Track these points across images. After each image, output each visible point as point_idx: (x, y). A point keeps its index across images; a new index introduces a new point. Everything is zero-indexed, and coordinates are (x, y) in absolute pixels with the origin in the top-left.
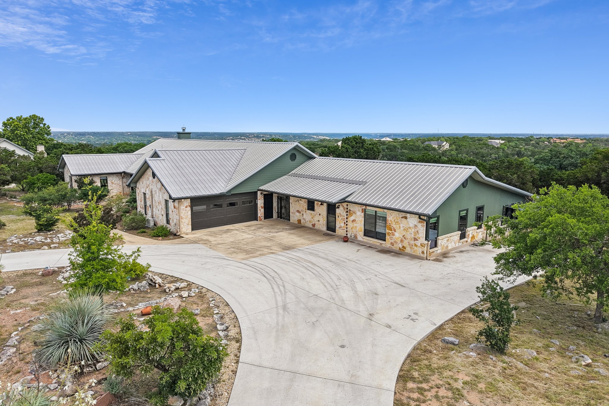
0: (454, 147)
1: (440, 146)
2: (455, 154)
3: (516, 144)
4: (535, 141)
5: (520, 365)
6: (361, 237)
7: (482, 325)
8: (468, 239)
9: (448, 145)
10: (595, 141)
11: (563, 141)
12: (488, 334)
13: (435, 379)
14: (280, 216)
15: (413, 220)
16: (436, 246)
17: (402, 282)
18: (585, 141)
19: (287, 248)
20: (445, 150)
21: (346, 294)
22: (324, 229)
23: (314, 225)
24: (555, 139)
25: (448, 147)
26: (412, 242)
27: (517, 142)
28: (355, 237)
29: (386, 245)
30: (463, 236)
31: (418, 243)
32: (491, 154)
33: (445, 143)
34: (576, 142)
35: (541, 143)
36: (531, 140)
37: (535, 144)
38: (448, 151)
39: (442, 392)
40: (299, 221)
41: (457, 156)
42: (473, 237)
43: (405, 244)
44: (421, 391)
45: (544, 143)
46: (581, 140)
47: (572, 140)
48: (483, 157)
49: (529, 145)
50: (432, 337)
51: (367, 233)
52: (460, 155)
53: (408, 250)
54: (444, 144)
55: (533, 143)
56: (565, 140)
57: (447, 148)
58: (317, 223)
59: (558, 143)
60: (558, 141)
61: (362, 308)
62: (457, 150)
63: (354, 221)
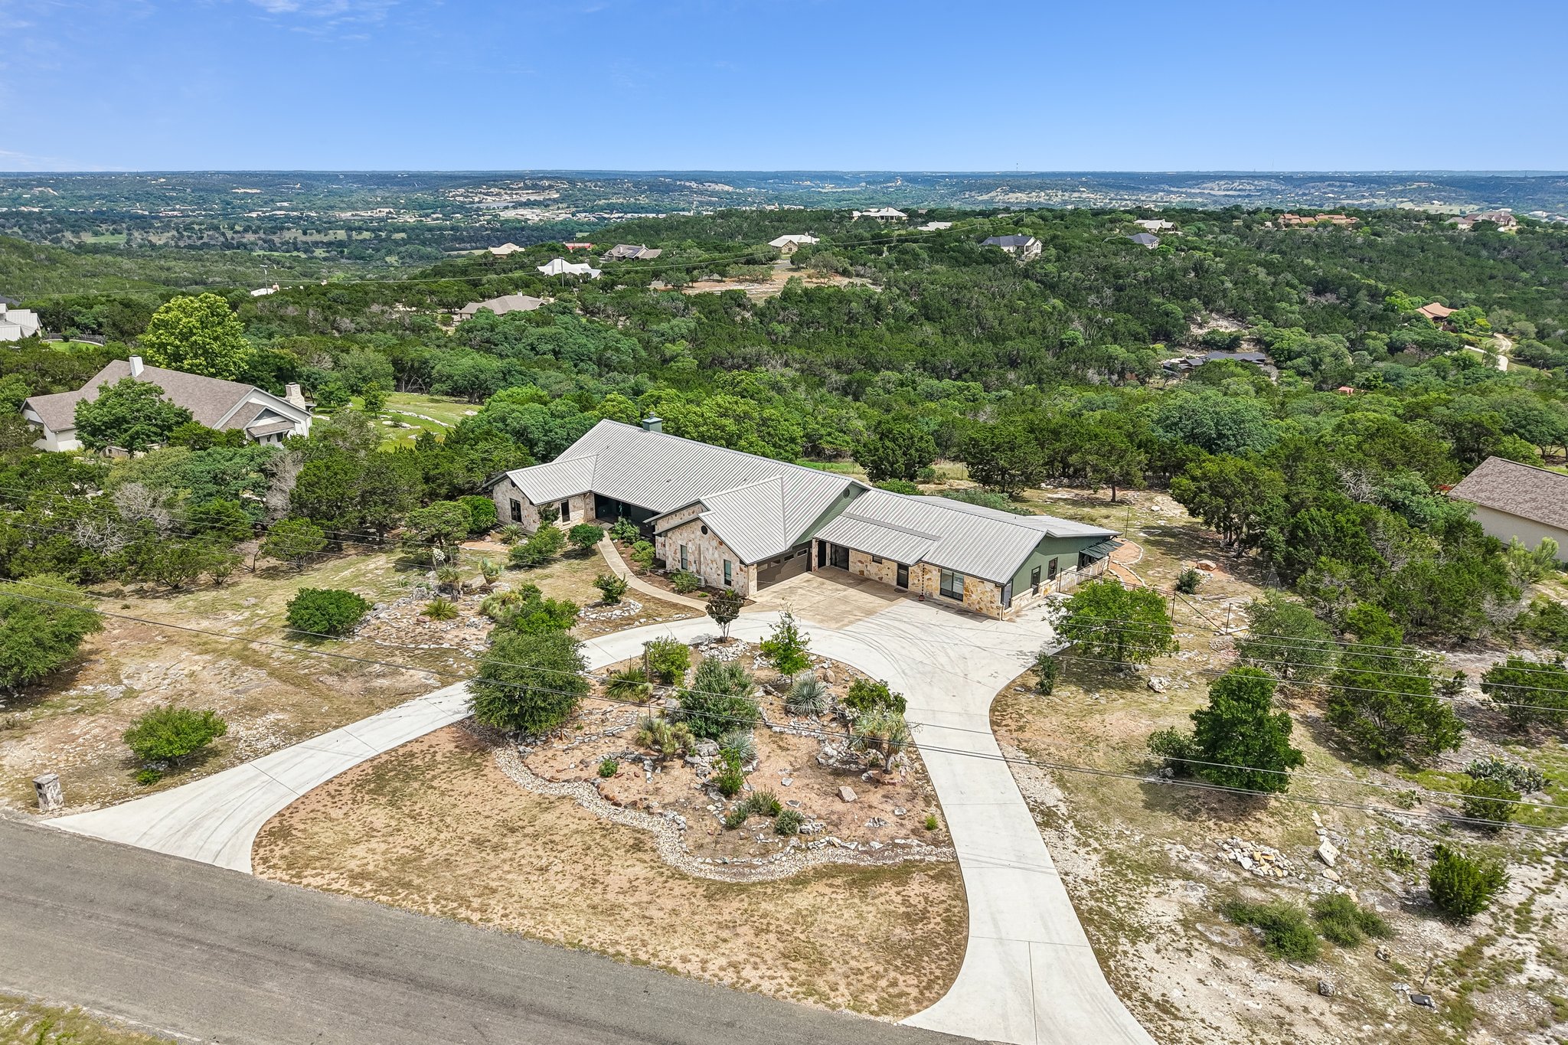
0: (1053, 251)
1: (1020, 250)
2: (1054, 270)
3: (1199, 229)
4: (1244, 221)
5: (1058, 701)
6: (936, 595)
7: (1038, 679)
8: (1041, 594)
9: (1040, 245)
10: (1379, 217)
11: (1306, 220)
12: (1042, 684)
13: (1010, 710)
14: (834, 563)
15: (990, 586)
16: (1010, 606)
17: (983, 646)
18: (1355, 220)
19: (870, 613)
20: (1033, 261)
21: (943, 660)
22: (895, 583)
23: (881, 579)
24: (1288, 216)
25: (1039, 251)
26: (989, 605)
27: (1202, 225)
28: (931, 595)
29: (964, 605)
30: (1036, 591)
31: (994, 606)
32: (1136, 271)
33: (1032, 240)
34: (1335, 222)
35: (1255, 227)
36: (1234, 217)
37: (1243, 229)
38: (1038, 262)
39: (1013, 716)
40: (862, 572)
41: (1059, 276)
42: (1046, 590)
43: (982, 605)
44: (1002, 716)
45: (1263, 224)
46: (1348, 216)
47: (1326, 217)
48: (1117, 277)
49: (1229, 232)
50: (1008, 687)
51: (943, 592)
52: (1067, 273)
53: (985, 611)
54: (1029, 244)
55: (1238, 227)
56: (1311, 219)
57: (1036, 254)
58: (885, 577)
59: (1297, 224)
60: (1295, 220)
61: (958, 670)
62: (1058, 259)
63: (929, 579)
